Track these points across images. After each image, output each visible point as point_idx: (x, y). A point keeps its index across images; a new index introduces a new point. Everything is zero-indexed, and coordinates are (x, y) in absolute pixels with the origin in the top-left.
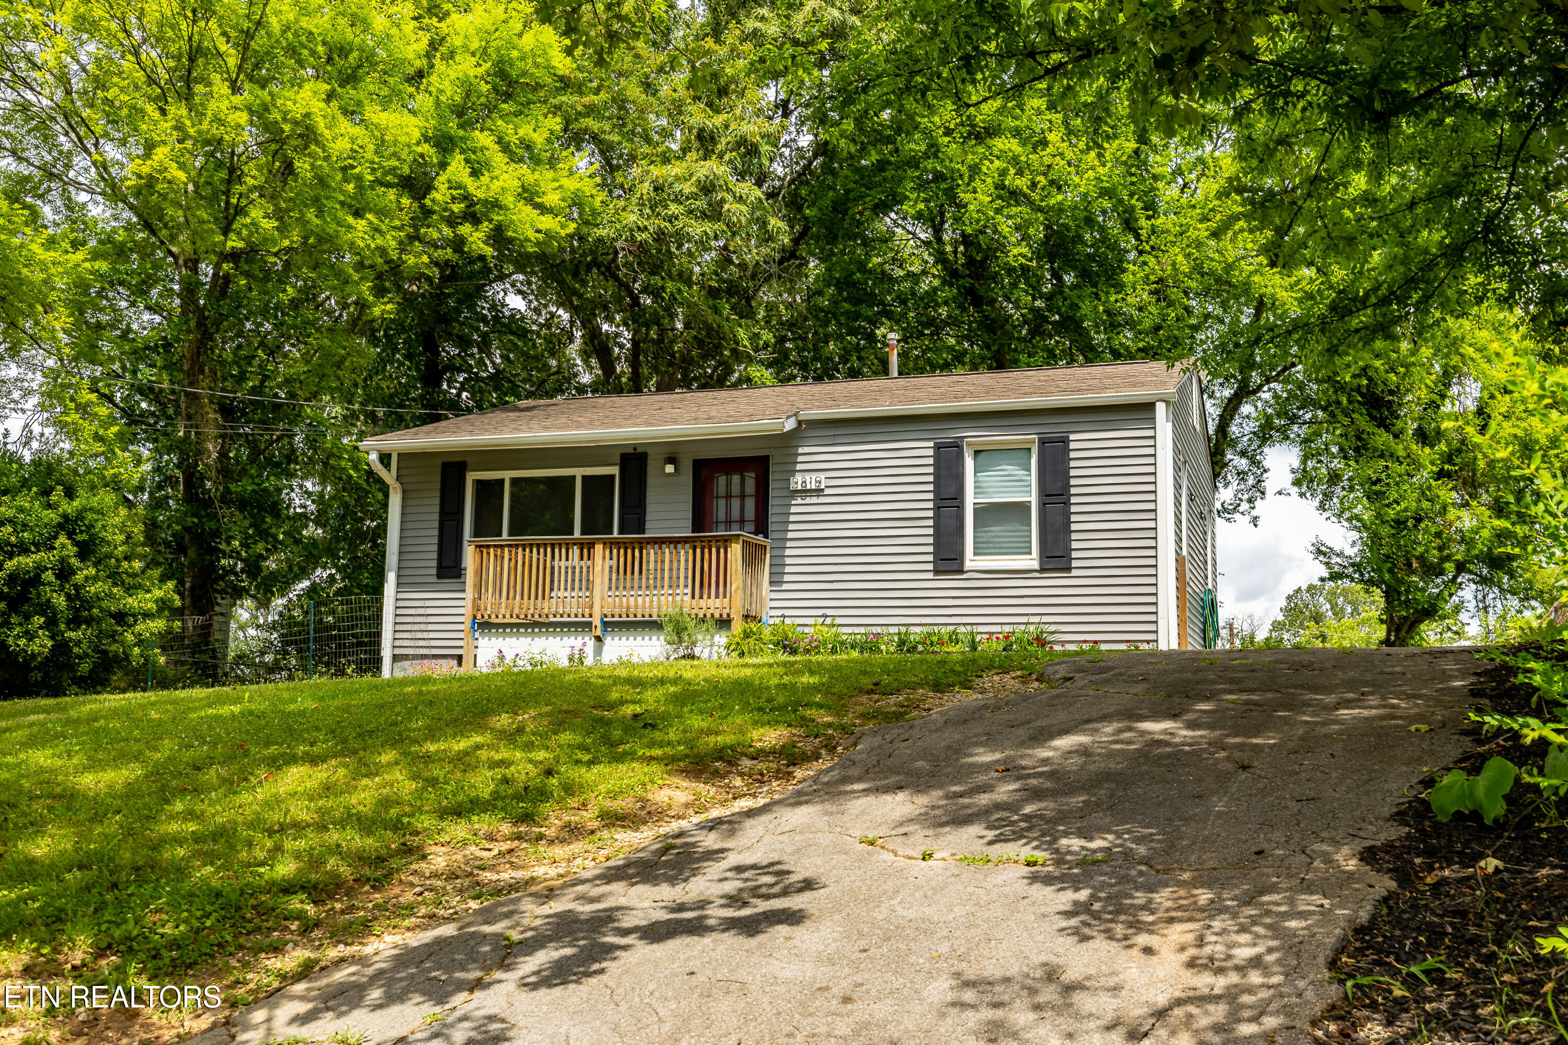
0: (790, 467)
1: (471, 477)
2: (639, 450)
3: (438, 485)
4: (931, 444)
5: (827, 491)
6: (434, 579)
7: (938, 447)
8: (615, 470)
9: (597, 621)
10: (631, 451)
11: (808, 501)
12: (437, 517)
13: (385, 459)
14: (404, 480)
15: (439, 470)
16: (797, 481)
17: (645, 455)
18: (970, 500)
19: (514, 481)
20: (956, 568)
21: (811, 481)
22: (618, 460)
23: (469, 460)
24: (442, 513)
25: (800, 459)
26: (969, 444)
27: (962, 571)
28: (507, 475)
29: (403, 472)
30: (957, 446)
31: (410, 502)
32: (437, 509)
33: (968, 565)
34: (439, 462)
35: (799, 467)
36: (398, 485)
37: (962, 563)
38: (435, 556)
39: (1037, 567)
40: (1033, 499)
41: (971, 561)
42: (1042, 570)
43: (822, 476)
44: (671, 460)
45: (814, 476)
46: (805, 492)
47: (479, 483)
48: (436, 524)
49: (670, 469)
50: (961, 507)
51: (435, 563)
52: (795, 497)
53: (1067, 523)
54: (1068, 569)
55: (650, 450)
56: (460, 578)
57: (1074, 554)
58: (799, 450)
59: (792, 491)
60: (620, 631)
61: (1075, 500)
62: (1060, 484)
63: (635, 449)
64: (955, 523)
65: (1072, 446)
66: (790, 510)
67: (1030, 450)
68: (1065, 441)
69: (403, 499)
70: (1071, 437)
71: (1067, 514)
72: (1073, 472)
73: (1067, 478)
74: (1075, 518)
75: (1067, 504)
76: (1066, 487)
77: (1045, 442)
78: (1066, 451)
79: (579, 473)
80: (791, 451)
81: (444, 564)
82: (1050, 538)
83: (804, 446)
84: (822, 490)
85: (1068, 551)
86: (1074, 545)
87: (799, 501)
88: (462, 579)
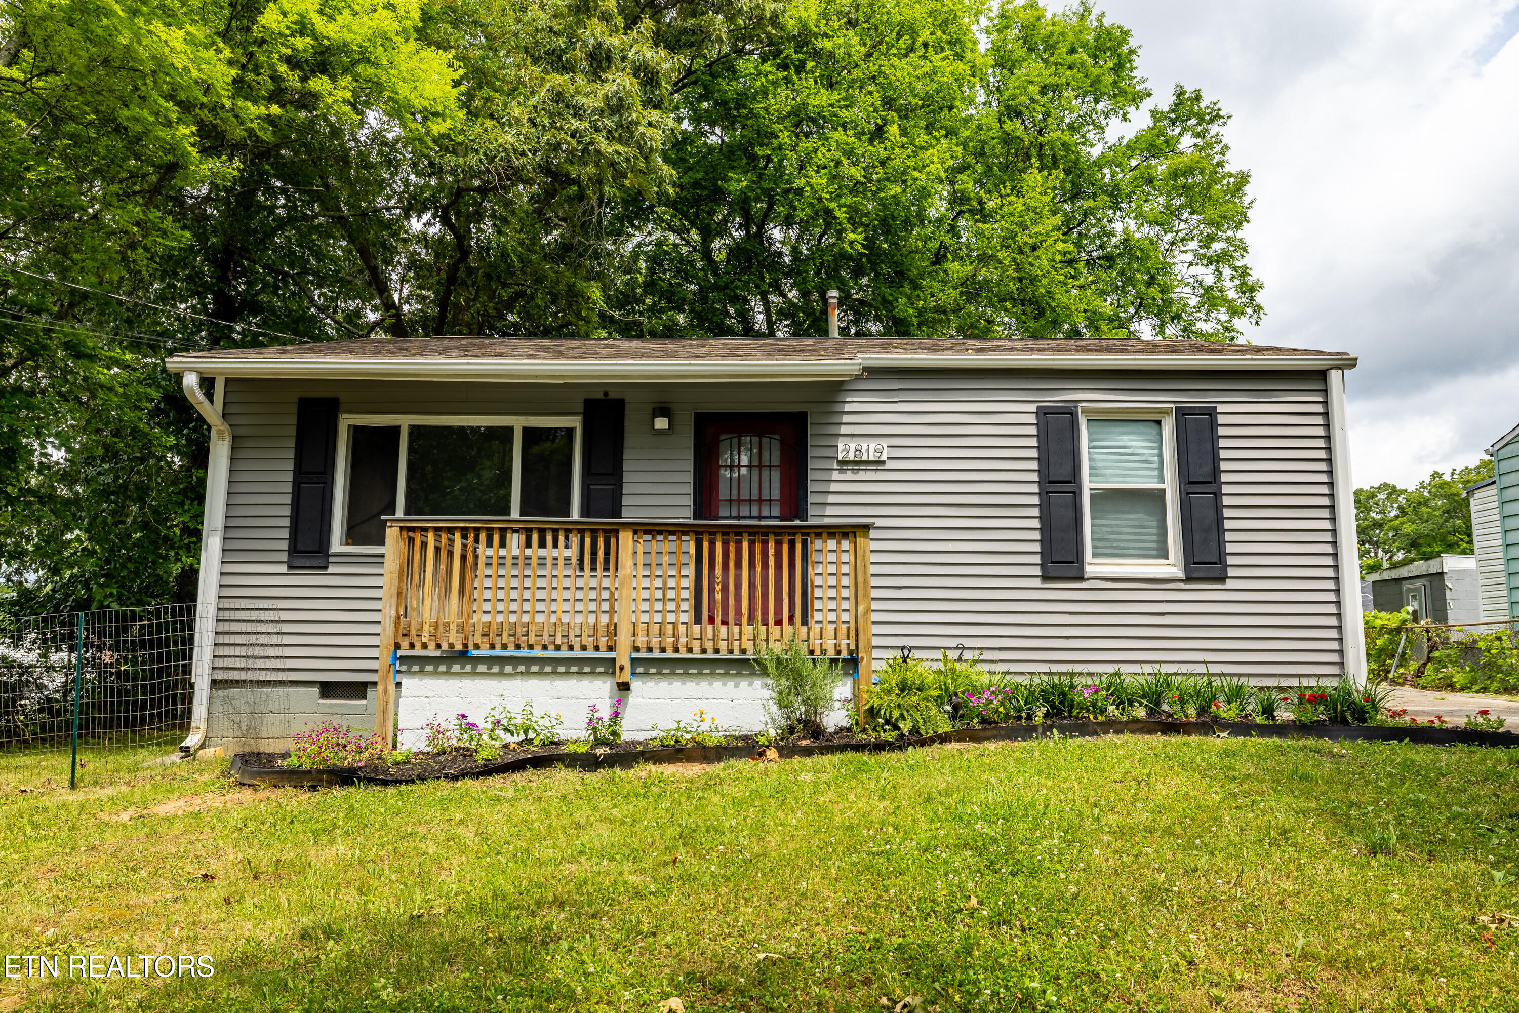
0: (830, 429)
1: (346, 421)
2: (612, 395)
3: (293, 431)
4: (1033, 408)
5: (890, 465)
6: (283, 569)
7: (1043, 413)
8: (575, 423)
9: (623, 657)
10: (600, 395)
11: (861, 476)
12: (290, 477)
13: (207, 383)
14: (237, 421)
15: (294, 409)
16: (846, 449)
17: (620, 404)
18: (1087, 484)
19: (415, 431)
20: (1073, 574)
21: (870, 449)
22: (580, 408)
23: (343, 396)
24: (299, 471)
25: (846, 419)
26: (1085, 411)
27: (1081, 578)
28: (405, 422)
29: (232, 409)
30: (1069, 413)
31: (241, 454)
32: (290, 466)
33: (1090, 570)
34: (295, 396)
35: (844, 430)
36: (225, 427)
37: (1082, 569)
38: (286, 534)
39: (1181, 575)
40: (1170, 487)
41: (1094, 567)
42: (1189, 579)
43: (885, 443)
44: (664, 411)
45: (873, 444)
46: (858, 464)
47: (357, 432)
48: (289, 488)
49: (661, 423)
50: (1077, 495)
51: (285, 545)
52: (841, 470)
53: (1219, 520)
54: (1223, 579)
55: (628, 396)
56: (326, 568)
57: (1230, 560)
58: (848, 407)
59: (840, 463)
60: (659, 673)
61: (1225, 489)
62: (1208, 468)
63: (606, 394)
64: (1070, 513)
65: (1221, 419)
66: (834, 487)
67: (1159, 423)
68: (1211, 413)
69: (233, 449)
70: (1220, 408)
71: (1218, 508)
72: (1223, 454)
73: (1215, 460)
74: (1227, 513)
75: (1217, 495)
76: (1216, 472)
77: (1182, 414)
78: (1213, 425)
79: (518, 423)
80: (838, 408)
81: (300, 547)
82: (1197, 537)
83: (853, 403)
84: (883, 462)
85: (1222, 555)
86: (1230, 548)
87: (849, 476)
88: (331, 569)
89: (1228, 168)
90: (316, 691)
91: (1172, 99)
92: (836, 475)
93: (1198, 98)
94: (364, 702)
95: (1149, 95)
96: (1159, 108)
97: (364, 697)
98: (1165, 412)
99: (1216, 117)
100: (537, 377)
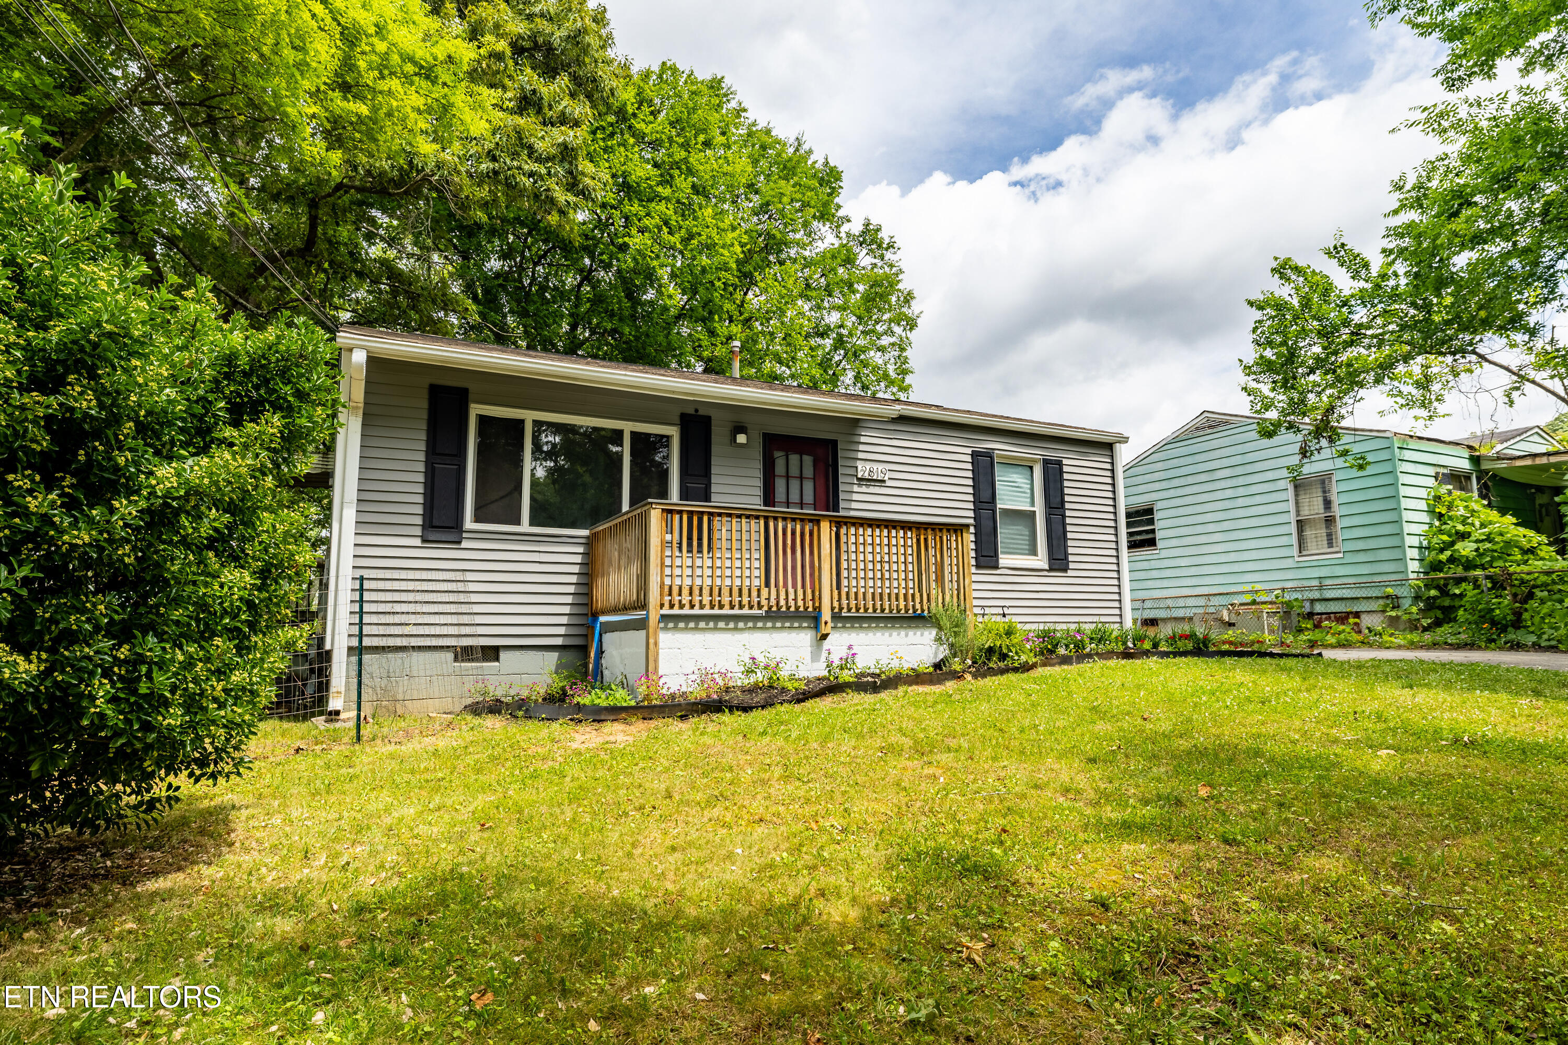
0: (852, 455)
1: (476, 410)
2: (702, 412)
3: (423, 414)
4: (969, 451)
5: (889, 483)
6: (417, 542)
7: (974, 455)
8: (673, 431)
10: (692, 412)
11: (872, 490)
12: (422, 456)
15: (425, 394)
16: (863, 470)
17: (708, 420)
18: (999, 506)
19: (535, 425)
20: (992, 564)
21: (878, 471)
22: (677, 420)
23: (472, 387)
24: (430, 451)
25: (861, 447)
26: (998, 456)
27: (997, 568)
28: (528, 416)
29: (367, 388)
30: (990, 457)
32: (422, 446)
33: (1002, 562)
35: (860, 455)
37: (998, 561)
38: (418, 510)
39: (1047, 567)
40: (1039, 509)
41: (1005, 560)
42: (1049, 569)
43: (886, 468)
44: (744, 430)
45: (880, 468)
46: (870, 481)
47: (487, 421)
48: (421, 467)
49: (741, 439)
50: (994, 512)
51: (419, 520)
52: (859, 485)
53: (1065, 532)
54: (1065, 570)
55: (714, 414)
56: (460, 543)
57: (1071, 558)
58: (863, 439)
59: (859, 479)
60: (844, 627)
61: (1068, 513)
62: (1059, 499)
63: (697, 411)
64: (991, 524)
65: (1065, 469)
66: (855, 497)
67: (1031, 468)
68: (1060, 463)
69: (364, 425)
70: (1065, 462)
71: (1064, 525)
72: (1066, 491)
73: (1063, 495)
74: (1069, 528)
75: (1064, 516)
76: (1063, 502)
77: (1046, 462)
78: (1061, 472)
79: (628, 427)
80: (856, 439)
81: (436, 523)
82: (1055, 543)
83: (867, 436)
84: (884, 481)
85: (1066, 554)
86: (1070, 550)
87: (864, 489)
88: (464, 544)
89: (900, 286)
90: (450, 656)
91: (861, 228)
92: (856, 488)
93: (878, 230)
94: (496, 664)
95: (849, 221)
96: (852, 232)
97: (497, 659)
98: (1035, 461)
99: (890, 246)
100: (673, 392)
